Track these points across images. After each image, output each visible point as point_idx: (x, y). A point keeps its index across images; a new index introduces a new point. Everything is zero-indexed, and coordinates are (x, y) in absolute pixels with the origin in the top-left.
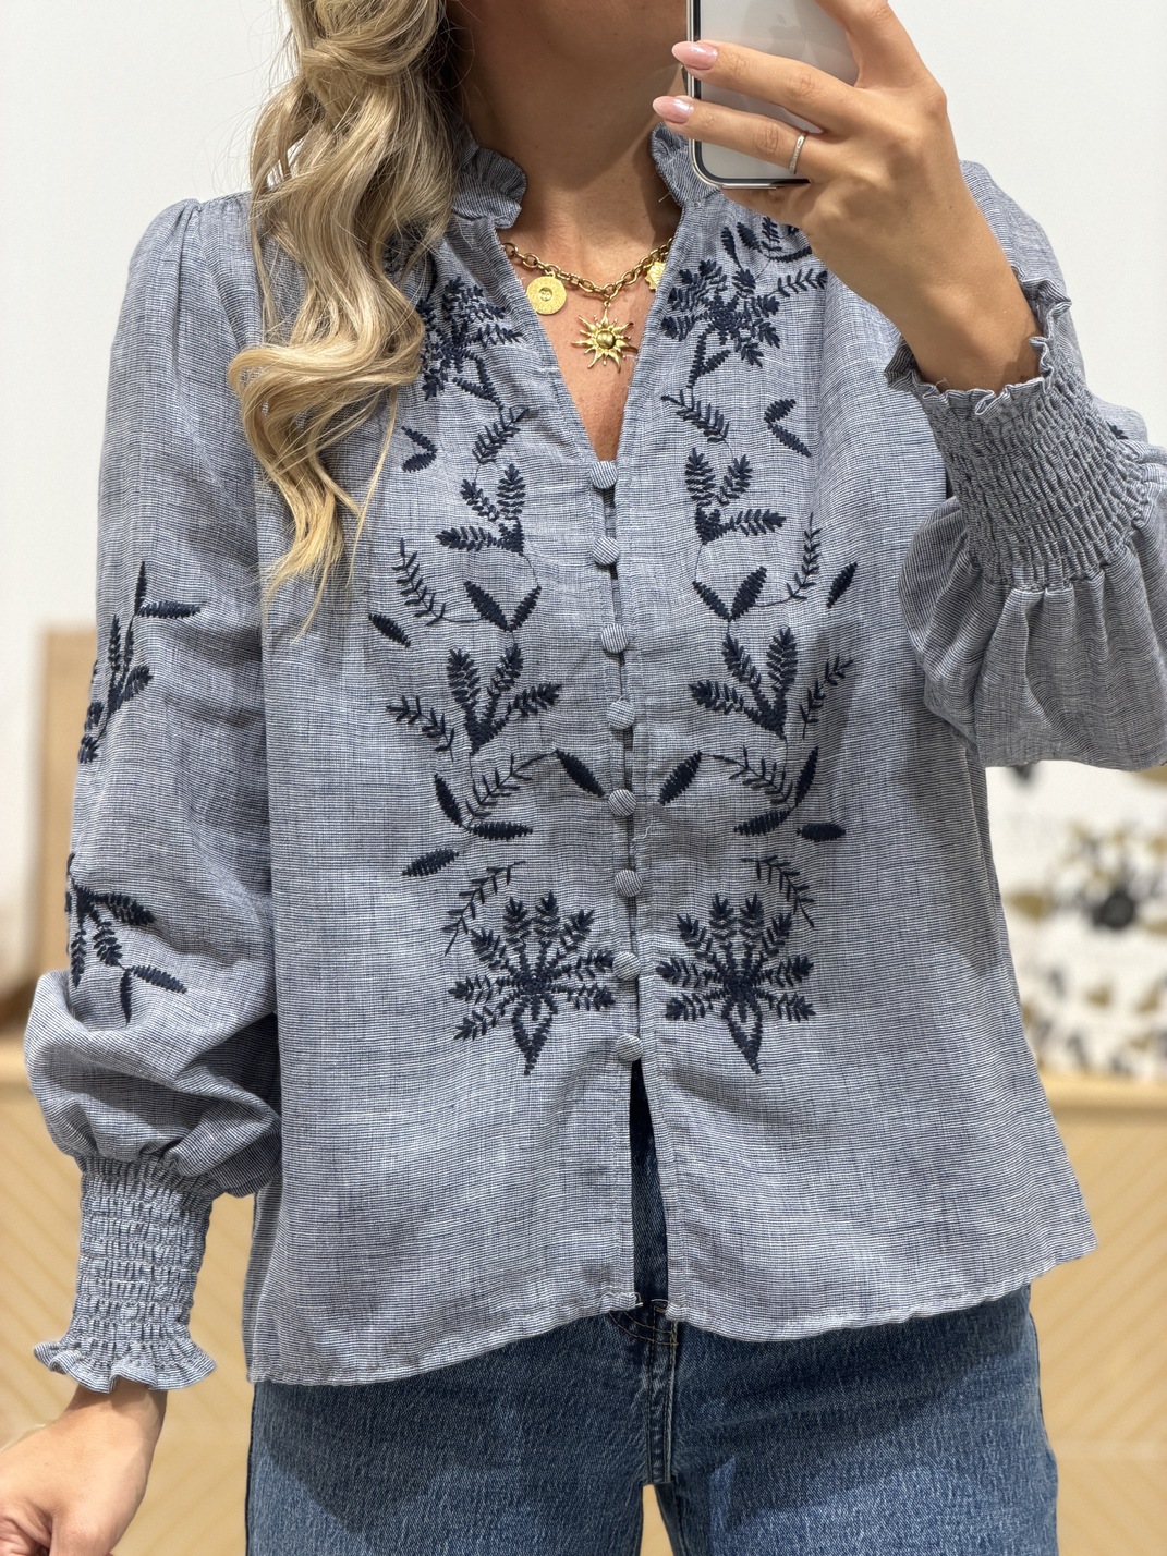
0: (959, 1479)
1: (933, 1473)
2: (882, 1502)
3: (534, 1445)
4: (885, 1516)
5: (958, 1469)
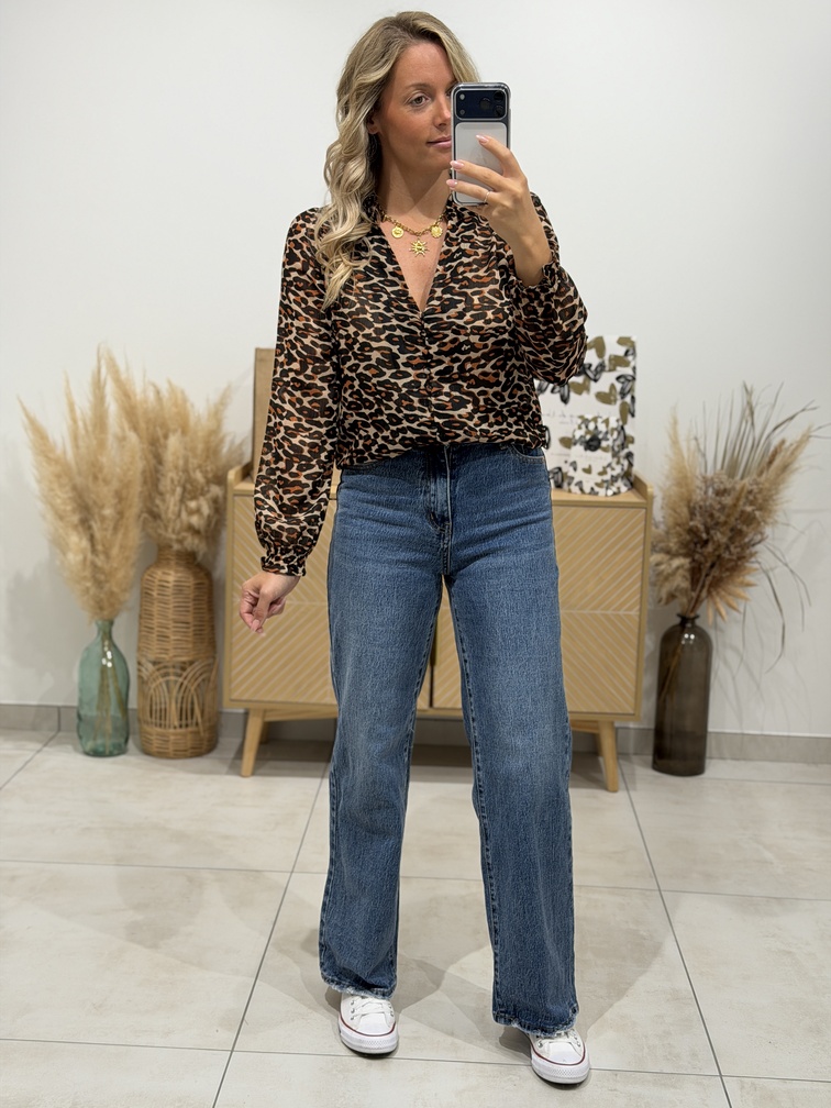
3: (410, 563)
5: (530, 569)
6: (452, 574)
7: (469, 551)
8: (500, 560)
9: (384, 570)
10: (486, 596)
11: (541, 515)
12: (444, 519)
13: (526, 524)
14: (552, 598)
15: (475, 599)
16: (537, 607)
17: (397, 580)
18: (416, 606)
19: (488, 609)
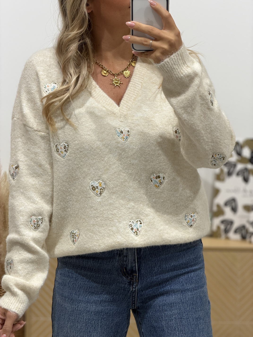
1: (187, 305)
2: (178, 310)
3: (110, 302)
5: (192, 304)
6: (138, 308)
7: (150, 292)
8: (172, 298)
9: (93, 308)
10: (164, 323)
11: (197, 267)
12: (133, 272)
13: (188, 272)
14: (207, 323)
15: (156, 325)
16: (199, 330)
17: (101, 314)
18: (113, 332)
19: (165, 332)
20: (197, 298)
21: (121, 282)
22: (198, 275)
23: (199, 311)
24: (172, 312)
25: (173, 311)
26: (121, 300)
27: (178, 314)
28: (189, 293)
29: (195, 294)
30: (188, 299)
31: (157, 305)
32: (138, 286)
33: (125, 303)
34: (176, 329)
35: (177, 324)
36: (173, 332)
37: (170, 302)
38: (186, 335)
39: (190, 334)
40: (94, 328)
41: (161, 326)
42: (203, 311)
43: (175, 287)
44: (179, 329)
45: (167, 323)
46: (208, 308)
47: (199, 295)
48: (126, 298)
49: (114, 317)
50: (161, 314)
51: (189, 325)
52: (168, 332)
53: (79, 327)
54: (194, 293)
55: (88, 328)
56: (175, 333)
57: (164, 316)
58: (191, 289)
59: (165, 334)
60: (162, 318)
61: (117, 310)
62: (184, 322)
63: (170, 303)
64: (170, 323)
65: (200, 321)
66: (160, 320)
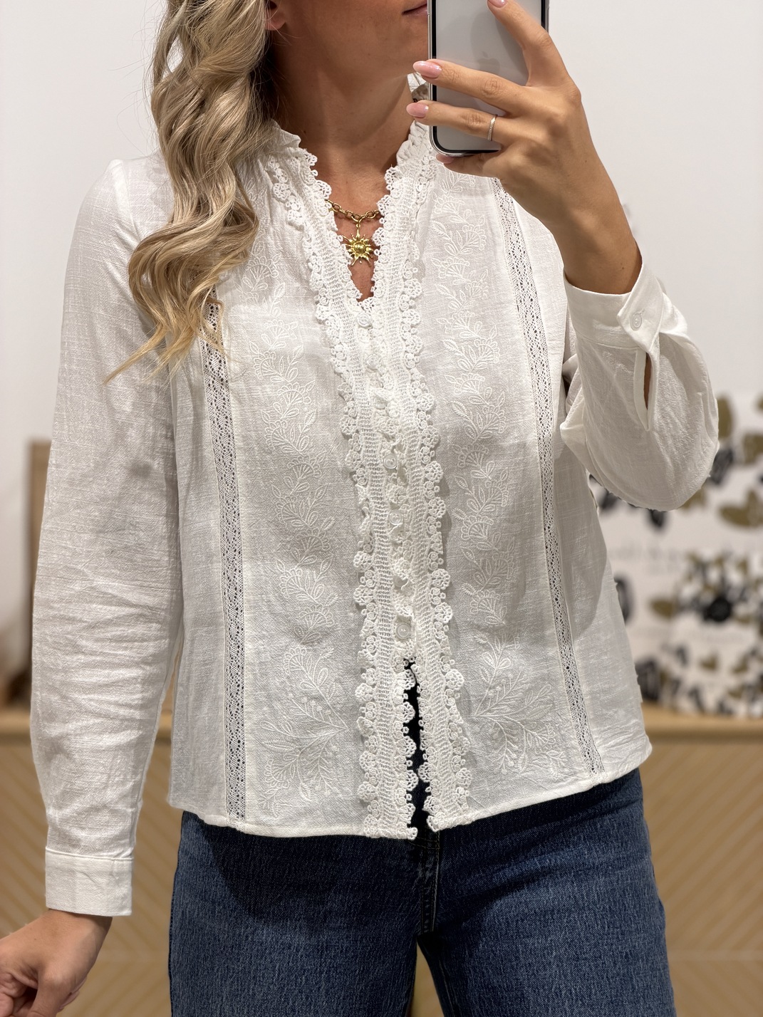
0: (611, 917)
4: (568, 942)
14: (659, 970)
15: (498, 982)
16: (633, 991)
17: (327, 955)
18: (365, 1009)
19: (529, 1003)
20: (623, 891)
21: (389, 854)
22: (624, 823)
23: (631, 932)
24: (546, 940)
25: (552, 937)
26: (389, 907)
27: (567, 945)
28: (599, 877)
29: (617, 882)
30: (598, 896)
31: (500, 918)
32: (440, 864)
33: (402, 916)
34: (563, 992)
35: (565, 976)
36: (553, 1002)
37: (539, 909)
38: (593, 1010)
39: (605, 1005)
40: (307, 998)
41: (514, 983)
42: (645, 932)
43: (556, 860)
44: (571, 990)
45: (533, 974)
46: (658, 923)
47: (632, 884)
48: (405, 903)
49: (369, 964)
50: (514, 947)
51: (603, 978)
52: (536, 1002)
53: (259, 996)
54: (614, 878)
55: (287, 1000)
56: (559, 1007)
57: (523, 952)
58: (605, 865)
59: (528, 1009)
60: (517, 958)
61: (378, 940)
62: (588, 969)
63: (541, 911)
64: (542, 973)
65: (635, 964)
66: (512, 967)
